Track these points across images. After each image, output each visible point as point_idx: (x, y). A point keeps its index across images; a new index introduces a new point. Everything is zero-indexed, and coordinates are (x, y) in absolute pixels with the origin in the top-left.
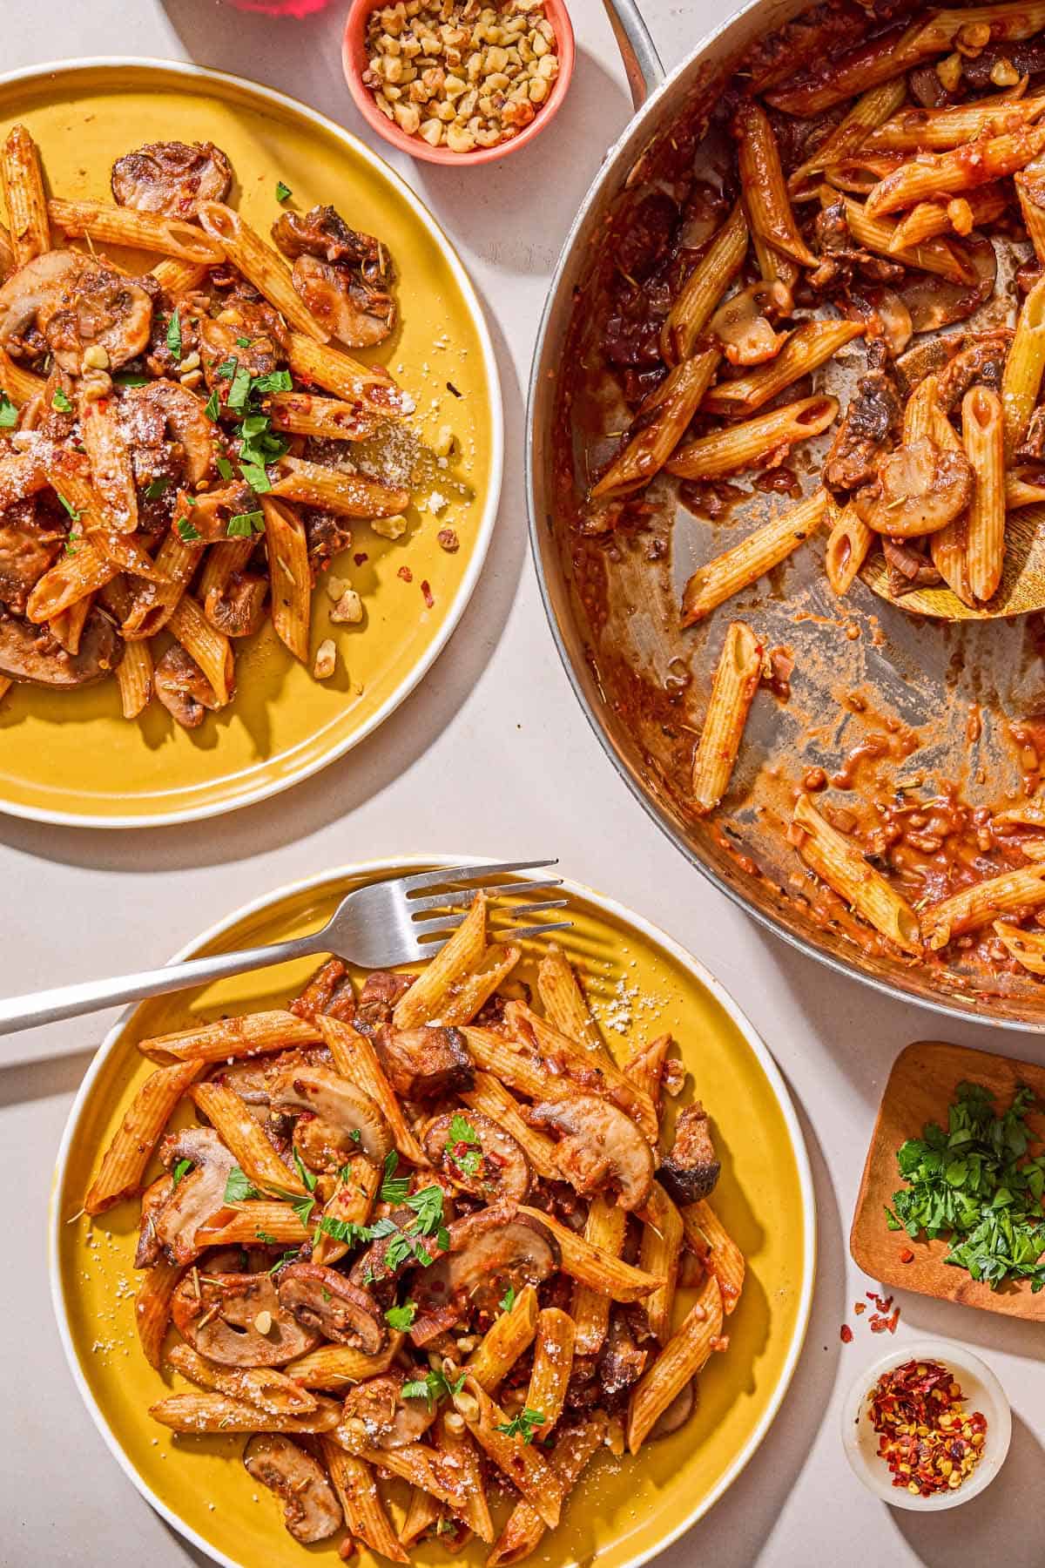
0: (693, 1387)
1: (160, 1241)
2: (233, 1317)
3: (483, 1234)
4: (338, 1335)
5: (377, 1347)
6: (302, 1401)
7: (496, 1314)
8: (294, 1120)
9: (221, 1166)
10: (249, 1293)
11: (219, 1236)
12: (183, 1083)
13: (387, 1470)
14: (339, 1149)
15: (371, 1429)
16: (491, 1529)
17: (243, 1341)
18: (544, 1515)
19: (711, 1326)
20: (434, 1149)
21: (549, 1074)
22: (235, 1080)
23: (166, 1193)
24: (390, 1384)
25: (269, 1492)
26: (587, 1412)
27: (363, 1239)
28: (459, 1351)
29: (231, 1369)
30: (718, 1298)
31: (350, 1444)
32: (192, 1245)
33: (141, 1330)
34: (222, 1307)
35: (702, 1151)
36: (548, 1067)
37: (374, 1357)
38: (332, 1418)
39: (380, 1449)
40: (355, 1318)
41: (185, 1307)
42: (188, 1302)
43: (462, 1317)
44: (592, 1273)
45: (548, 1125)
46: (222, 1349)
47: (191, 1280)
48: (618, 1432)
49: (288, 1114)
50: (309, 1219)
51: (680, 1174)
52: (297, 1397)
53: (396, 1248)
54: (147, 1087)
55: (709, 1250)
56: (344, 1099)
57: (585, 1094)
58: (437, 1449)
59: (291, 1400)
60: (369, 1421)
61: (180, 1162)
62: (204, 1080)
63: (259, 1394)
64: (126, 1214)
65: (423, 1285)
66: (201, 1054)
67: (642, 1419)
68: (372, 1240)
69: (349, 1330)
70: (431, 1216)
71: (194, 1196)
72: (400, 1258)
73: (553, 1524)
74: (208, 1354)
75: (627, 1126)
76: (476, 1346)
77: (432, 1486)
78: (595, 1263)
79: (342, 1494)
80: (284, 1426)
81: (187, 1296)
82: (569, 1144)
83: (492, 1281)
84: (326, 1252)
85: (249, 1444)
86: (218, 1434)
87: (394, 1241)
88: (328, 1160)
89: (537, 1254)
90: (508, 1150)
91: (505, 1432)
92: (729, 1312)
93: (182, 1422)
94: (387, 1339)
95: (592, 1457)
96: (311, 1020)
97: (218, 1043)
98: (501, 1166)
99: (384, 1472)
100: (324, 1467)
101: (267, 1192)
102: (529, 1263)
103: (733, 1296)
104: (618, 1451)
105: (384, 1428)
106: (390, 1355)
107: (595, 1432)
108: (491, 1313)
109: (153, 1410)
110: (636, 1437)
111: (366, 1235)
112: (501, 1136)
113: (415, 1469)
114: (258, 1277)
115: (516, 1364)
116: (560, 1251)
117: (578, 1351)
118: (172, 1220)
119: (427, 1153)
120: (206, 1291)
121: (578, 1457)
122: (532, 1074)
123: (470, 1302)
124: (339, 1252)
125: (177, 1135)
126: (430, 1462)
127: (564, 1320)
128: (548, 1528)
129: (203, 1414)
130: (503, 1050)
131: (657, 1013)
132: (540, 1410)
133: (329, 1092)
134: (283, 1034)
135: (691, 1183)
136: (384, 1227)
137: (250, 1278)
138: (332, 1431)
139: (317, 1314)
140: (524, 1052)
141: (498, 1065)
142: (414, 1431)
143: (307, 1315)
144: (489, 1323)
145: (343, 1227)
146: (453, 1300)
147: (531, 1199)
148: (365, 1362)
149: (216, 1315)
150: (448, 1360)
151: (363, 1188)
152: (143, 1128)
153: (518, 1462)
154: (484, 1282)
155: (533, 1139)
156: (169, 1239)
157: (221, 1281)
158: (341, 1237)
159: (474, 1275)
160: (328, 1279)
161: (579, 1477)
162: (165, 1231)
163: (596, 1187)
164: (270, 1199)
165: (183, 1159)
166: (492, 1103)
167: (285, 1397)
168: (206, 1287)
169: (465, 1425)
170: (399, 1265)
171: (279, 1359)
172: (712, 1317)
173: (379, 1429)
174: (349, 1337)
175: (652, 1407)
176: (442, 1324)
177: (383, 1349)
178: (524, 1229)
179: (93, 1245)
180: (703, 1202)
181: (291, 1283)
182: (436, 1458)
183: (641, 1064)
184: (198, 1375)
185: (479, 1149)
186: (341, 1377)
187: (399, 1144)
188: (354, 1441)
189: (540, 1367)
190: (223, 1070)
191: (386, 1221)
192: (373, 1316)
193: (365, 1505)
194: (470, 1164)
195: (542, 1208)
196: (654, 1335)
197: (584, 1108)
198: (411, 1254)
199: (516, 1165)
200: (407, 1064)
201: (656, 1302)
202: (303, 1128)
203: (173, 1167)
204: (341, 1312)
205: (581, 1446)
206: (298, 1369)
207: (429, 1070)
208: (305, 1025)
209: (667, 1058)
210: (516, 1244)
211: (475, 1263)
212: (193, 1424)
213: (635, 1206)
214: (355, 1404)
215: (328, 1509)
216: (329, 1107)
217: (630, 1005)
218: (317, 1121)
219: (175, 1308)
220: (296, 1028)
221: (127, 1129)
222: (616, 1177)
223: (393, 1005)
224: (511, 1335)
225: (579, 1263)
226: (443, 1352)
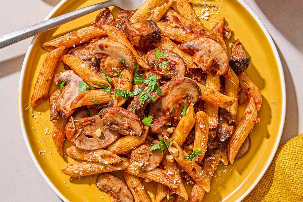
0: (249, 138)
1: (58, 110)
2: (87, 133)
3: (173, 88)
4: (126, 132)
5: (141, 133)
6: (116, 159)
7: (180, 118)
8: (100, 59)
9: (76, 82)
10: (92, 123)
11: (79, 104)
12: (59, 55)
13: (148, 179)
14: (117, 67)
15: (141, 164)
16: (187, 195)
17: (92, 141)
18: (204, 188)
19: (253, 115)
20: (151, 62)
21: (187, 32)
22: (76, 53)
23: (58, 95)
24: (146, 147)
25: (106, 194)
26: (213, 151)
27: (131, 96)
28: (168, 133)
29: (89, 151)
30: (254, 105)
31: (135, 170)
32: (70, 109)
33: (55, 143)
34: (83, 130)
35: (242, 54)
36: (186, 30)
37: (140, 137)
38: (126, 164)
39: (145, 171)
40: (132, 124)
41: (70, 131)
42: (71, 129)
43: (168, 120)
44: (212, 98)
45: (190, 49)
46: (85, 144)
47: (71, 122)
48: (225, 157)
49: (98, 57)
50: (110, 93)
51: (237, 62)
52: (113, 157)
53: (143, 97)
54: (47, 58)
55: (249, 89)
56: (117, 48)
57: (201, 37)
58: (164, 170)
59: (111, 159)
60: (140, 162)
61: (61, 83)
62: (67, 53)
63: (100, 158)
64: (45, 104)
65: (153, 110)
66: (64, 45)
67: (233, 151)
68: (134, 96)
69: (130, 128)
70: (153, 84)
71: (68, 93)
72: (145, 100)
73: (208, 191)
74: (80, 147)
75: (218, 45)
76: (174, 130)
77: (165, 182)
78: (212, 94)
79: (133, 191)
80: (110, 168)
81: (70, 128)
82: (198, 54)
83: (178, 105)
84: (118, 102)
85: (97, 179)
86: (86, 176)
87: (141, 95)
88: (114, 72)
89: (193, 93)
90: (177, 59)
91: (188, 159)
92: (259, 109)
93: (74, 173)
94: (144, 130)
95: (218, 166)
96: (100, 28)
97: (69, 40)
98: (175, 64)
99: (147, 180)
100: (125, 182)
101: (94, 86)
102: (190, 96)
103: (259, 104)
104: (226, 163)
105: (146, 163)
106: (145, 135)
107: (218, 157)
108: (178, 117)
109: (63, 170)
110: (232, 157)
111: (131, 95)
112: (174, 54)
113: (158, 176)
114: (94, 117)
115: (188, 135)
116: (200, 90)
117: (210, 127)
118: (62, 102)
119: (148, 64)
120: (76, 125)
121: (213, 166)
122: (181, 33)
123: (171, 114)
124: (123, 102)
125: (59, 74)
126: (163, 174)
127: (205, 115)
128: (206, 192)
129: (81, 169)
130: (169, 28)
131: (218, 12)
132: (199, 150)
133: (111, 46)
134: (91, 33)
135: (241, 64)
136: (137, 90)
137: (92, 118)
138: (126, 169)
139: (117, 125)
140: (176, 27)
141: (168, 32)
142: (156, 163)
143: (114, 126)
144: (178, 121)
145: (123, 92)
146: (164, 114)
147: (187, 75)
148: (136, 140)
149: (81, 133)
150: (165, 136)
151: (128, 79)
152: (47, 73)
153: (194, 170)
154: (175, 106)
155: (184, 56)
156: (61, 108)
157: (82, 120)
158: (123, 96)
159: (171, 104)
160: (120, 111)
161: (214, 174)
162: (60, 106)
163: (210, 68)
164: (96, 89)
165: (62, 82)
166: (168, 45)
167: (109, 158)
168: (76, 123)
169: (174, 159)
170: (145, 102)
171: (105, 145)
172: (253, 112)
173: (144, 164)
174: (130, 132)
175: (237, 145)
176: (161, 123)
177: (143, 134)
178: (187, 84)
179: (35, 117)
180: (244, 73)
181: (107, 115)
182: (164, 172)
183: (216, 28)
184: (77, 156)
185: (167, 60)
186: (129, 147)
187: (138, 62)
188: (136, 169)
189: (198, 134)
190: (72, 50)
191: (138, 89)
192: (138, 122)
193: (141, 193)
194: (164, 66)
195: (191, 77)
196: (234, 121)
197: (202, 41)
198: (149, 98)
199: (180, 64)
200: (137, 32)
201: (233, 109)
202: (103, 62)
203: (59, 85)
204: (126, 122)
205: (214, 163)
206: (113, 148)
207: (145, 34)
208: (98, 29)
209: (224, 26)
210: (185, 90)
211: (171, 99)
212: (78, 174)
213: (224, 73)
214: (134, 156)
215: (128, 197)
216: (112, 52)
217: (209, 10)
218: (108, 58)
219: (67, 132)
220: (96, 30)
221: (42, 74)
222: (216, 64)
223: (129, 19)
224: (187, 123)
225: (207, 95)
226: (163, 133)
